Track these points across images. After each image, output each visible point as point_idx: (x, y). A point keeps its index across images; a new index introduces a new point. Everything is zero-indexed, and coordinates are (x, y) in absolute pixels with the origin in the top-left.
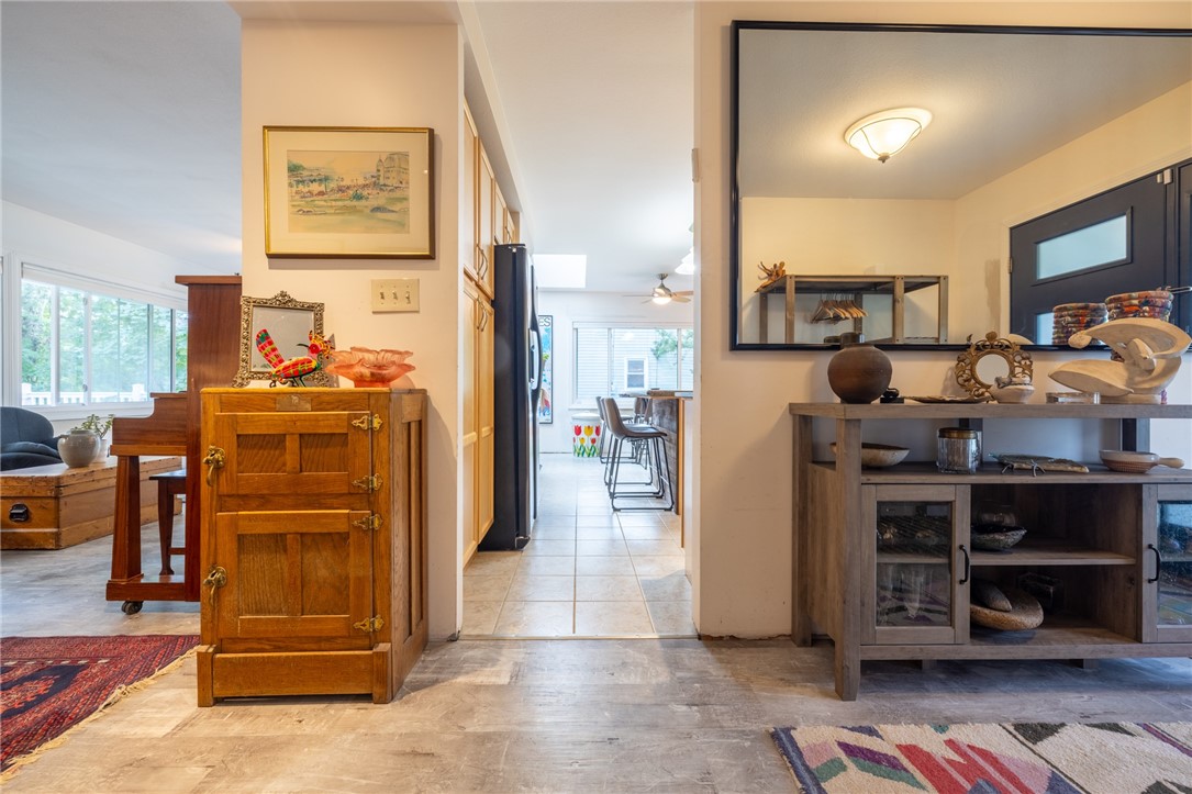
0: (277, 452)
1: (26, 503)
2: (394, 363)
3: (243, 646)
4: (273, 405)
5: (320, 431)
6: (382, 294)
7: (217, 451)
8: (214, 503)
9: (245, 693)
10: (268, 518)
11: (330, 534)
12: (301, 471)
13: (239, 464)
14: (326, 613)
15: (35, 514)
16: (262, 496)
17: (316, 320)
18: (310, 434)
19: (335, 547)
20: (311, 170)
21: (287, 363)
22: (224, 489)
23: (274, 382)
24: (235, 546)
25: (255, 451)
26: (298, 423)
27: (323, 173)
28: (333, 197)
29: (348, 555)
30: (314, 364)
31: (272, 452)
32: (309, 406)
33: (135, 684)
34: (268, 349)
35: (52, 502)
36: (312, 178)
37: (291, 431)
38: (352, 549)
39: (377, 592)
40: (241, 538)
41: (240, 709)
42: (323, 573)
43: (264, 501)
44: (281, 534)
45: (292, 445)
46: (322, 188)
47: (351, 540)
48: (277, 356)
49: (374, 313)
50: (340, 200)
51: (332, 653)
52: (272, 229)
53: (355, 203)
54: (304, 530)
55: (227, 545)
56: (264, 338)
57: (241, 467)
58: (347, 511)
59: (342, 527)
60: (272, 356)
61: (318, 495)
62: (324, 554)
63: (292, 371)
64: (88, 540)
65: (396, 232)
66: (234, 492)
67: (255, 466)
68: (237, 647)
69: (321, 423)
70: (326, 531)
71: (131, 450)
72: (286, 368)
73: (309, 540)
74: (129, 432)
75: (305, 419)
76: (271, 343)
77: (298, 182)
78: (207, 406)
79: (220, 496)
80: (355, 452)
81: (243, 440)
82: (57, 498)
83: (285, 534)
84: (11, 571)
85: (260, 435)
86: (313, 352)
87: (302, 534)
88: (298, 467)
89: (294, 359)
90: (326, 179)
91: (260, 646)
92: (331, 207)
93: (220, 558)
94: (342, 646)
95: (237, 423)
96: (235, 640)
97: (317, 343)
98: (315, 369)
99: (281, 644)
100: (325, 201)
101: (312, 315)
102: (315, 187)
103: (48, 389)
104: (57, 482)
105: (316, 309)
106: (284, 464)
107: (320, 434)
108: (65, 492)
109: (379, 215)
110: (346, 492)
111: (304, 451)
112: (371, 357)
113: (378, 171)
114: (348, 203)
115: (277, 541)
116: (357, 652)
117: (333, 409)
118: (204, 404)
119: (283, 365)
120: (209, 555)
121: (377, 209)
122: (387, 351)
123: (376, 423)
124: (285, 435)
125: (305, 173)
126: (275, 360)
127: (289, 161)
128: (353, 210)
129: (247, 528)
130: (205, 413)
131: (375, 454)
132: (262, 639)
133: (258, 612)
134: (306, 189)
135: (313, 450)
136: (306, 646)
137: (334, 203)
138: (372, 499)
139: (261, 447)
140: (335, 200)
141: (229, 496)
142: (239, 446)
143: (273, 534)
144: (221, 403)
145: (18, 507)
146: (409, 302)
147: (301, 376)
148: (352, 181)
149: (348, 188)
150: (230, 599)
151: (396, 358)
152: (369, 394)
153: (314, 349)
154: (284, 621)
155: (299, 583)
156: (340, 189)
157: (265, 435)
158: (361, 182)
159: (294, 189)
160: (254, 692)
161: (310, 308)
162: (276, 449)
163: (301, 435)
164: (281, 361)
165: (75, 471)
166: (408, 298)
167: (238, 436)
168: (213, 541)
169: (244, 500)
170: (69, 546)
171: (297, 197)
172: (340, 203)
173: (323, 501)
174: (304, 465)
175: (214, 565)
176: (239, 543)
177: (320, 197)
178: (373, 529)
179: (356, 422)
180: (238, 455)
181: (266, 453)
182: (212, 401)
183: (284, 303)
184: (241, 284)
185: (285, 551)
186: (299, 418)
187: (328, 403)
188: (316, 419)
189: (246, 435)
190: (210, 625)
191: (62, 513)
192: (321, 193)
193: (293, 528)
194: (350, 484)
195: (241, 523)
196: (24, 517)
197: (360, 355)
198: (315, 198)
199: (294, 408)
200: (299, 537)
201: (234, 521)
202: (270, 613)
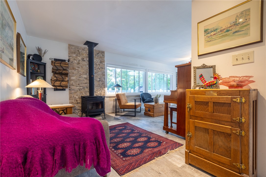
0: (206, 106)
1: (150, 109)
2: (247, 80)
3: (196, 154)
4: (205, 94)
5: (220, 102)
6: (237, 59)
7: (190, 105)
8: (189, 117)
9: (197, 166)
10: (203, 123)
11: (224, 133)
12: (213, 113)
13: (195, 108)
14: (222, 155)
15: (151, 111)
16: (201, 117)
17: (213, 70)
18: (216, 102)
19: (225, 137)
20: (211, 29)
21: (207, 82)
22: (191, 114)
23: (200, 88)
24: (194, 128)
25: (200, 106)
26: (213, 99)
27: (215, 29)
28: (219, 34)
29: (231, 141)
30: (215, 82)
31: (204, 106)
32: (216, 94)
33: (171, 151)
34: (202, 79)
35: (153, 109)
36: (212, 31)
37: (211, 101)
38: (232, 140)
39: (243, 156)
40: (196, 127)
41: (196, 169)
42: (221, 143)
43: (202, 119)
44: (207, 129)
45: (211, 105)
46: (215, 33)
47: (232, 136)
48: (205, 81)
49: (233, 65)
50: (221, 34)
51: (224, 168)
52: (199, 49)
53: (227, 33)
54: (215, 129)
55: (192, 128)
56: (201, 76)
57: (196, 109)
58: (231, 127)
59: (229, 132)
60: (203, 81)
61: (219, 120)
62: (221, 138)
63: (209, 84)
64: (157, 116)
65: (244, 37)
66: (194, 115)
67: (200, 109)
68: (194, 153)
69: (221, 99)
70: (222, 131)
71: (167, 102)
72: (207, 84)
73: (216, 133)
74: (167, 98)
75: (215, 98)
76: (203, 77)
77: (207, 34)
78: (187, 94)
79: (190, 115)
80: (234, 109)
81: (197, 103)
82: (154, 108)
83: (208, 129)
84: (149, 120)
85: (201, 101)
86: (215, 79)
87: (214, 130)
88: (213, 111)
89: (209, 81)
90: (216, 30)
91: (201, 156)
92: (218, 37)
93: (190, 130)
94: (227, 167)
95: (195, 98)
96: (194, 151)
97: (216, 76)
98: (215, 84)
99: (207, 158)
100: (216, 36)
101: (212, 69)
102: (213, 33)
103: (150, 90)
104: (153, 106)
105: (213, 67)
106: (208, 110)
107: (220, 103)
108: (155, 107)
109: (236, 34)
110: (230, 121)
111: (214, 107)
112: (238, 79)
113: (236, 20)
114: (223, 34)
115: (206, 130)
116: (234, 172)
117: (225, 95)
118: (187, 93)
119: (206, 83)
120: (188, 129)
121: (236, 32)
122: (244, 76)
123: (243, 100)
124: (208, 102)
125: (209, 31)
126: (204, 82)
127: (204, 29)
128: (226, 35)
129: (197, 125)
130: (187, 95)
131: (242, 110)
132: (201, 154)
133: (200, 147)
134: (210, 35)
135: (217, 107)
136: (215, 162)
137: (219, 36)
138: (240, 125)
139: (201, 105)
140: (219, 35)
141: (192, 116)
142: (195, 104)
143: (205, 128)
144: (191, 93)
145: (149, 109)
146: (249, 60)
147: (211, 86)
148: (226, 27)
149: (224, 29)
150: (193, 141)
151: (247, 78)
152: (240, 91)
153: (215, 78)
154: (208, 152)
155: (212, 143)
156: (221, 31)
157: (202, 102)
158: (229, 25)
159: (206, 36)
160: (199, 167)
161: (211, 67)
162: (206, 105)
163: (214, 102)
164: (206, 82)
165: (156, 104)
166: (249, 58)
167: (195, 101)
168: (188, 126)
169: (196, 117)
170: (155, 117)
171: (207, 38)
172: (221, 35)
173: (221, 122)
174: (214, 111)
175: (189, 132)
176: (195, 128)
177: (214, 36)
178: (241, 135)
179: (235, 100)
180: (195, 106)
181: (203, 106)
182: (188, 93)
183: (204, 67)
184: (191, 65)
185: (208, 133)
186: (213, 98)
187: (223, 94)
188: (219, 98)
189: (197, 101)
190: (188, 145)
191: (154, 111)
192: (215, 34)
193: (211, 128)
194: (232, 119)
195: (196, 123)
196: (149, 111)
197: (233, 79)
198: (213, 36)
199: (211, 95)
200: (213, 131)
201: (194, 122)
202: (203, 148)
